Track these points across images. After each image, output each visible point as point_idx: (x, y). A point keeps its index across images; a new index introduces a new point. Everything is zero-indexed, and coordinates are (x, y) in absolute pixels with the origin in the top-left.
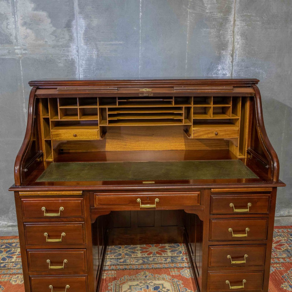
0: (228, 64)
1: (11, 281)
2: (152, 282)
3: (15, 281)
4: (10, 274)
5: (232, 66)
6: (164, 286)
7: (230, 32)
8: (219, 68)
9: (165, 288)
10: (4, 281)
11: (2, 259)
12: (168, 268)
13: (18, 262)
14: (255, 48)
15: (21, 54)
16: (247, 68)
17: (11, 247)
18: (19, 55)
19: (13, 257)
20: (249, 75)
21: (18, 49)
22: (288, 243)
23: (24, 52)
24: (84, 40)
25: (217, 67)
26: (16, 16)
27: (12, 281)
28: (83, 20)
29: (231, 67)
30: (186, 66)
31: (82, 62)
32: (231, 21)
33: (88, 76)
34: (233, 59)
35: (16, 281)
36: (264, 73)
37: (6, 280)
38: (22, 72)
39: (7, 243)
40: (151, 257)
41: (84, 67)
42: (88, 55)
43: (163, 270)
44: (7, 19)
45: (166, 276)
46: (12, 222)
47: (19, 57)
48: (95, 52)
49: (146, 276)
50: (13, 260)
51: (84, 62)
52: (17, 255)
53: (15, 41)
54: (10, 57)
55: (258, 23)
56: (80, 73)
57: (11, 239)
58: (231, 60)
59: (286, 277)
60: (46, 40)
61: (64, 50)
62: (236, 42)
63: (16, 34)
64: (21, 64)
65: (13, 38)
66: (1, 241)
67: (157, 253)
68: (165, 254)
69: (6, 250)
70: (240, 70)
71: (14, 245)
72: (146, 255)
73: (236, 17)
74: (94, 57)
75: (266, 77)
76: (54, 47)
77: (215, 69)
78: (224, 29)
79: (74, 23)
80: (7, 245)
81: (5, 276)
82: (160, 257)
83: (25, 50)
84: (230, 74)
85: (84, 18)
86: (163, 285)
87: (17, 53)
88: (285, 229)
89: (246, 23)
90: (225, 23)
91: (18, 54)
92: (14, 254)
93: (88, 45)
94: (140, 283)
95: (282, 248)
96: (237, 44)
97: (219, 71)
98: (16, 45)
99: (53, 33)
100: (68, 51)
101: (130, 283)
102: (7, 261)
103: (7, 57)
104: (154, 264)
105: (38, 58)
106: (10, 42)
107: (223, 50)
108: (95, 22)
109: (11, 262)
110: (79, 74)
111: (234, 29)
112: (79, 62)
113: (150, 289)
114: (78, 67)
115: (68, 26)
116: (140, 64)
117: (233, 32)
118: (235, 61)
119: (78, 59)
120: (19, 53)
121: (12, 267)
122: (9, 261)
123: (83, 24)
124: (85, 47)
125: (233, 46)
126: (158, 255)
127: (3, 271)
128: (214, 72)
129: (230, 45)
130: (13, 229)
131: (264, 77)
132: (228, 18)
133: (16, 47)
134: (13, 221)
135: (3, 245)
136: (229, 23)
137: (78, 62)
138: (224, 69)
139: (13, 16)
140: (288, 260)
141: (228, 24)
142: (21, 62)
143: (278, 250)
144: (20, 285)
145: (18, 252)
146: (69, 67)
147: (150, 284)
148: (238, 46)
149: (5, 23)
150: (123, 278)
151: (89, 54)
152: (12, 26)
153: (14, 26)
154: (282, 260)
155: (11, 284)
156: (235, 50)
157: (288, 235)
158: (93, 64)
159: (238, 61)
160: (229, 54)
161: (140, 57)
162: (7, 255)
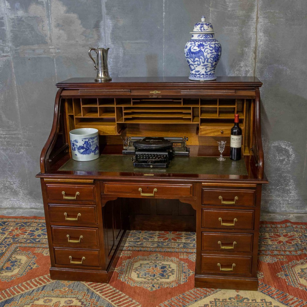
0: (251, 61)
1: (43, 253)
2: (161, 263)
3: (46, 253)
4: (43, 248)
5: (255, 63)
6: (171, 266)
7: (252, 29)
8: (242, 65)
9: (171, 268)
10: (37, 253)
11: (37, 236)
12: (178, 252)
14: (278, 45)
15: (55, 53)
16: (271, 64)
20: (273, 71)
21: (52, 48)
22: (301, 238)
23: (57, 51)
24: (111, 39)
25: (240, 64)
26: (50, 18)
28: (110, 21)
29: (254, 64)
31: (110, 60)
32: (253, 19)
33: (116, 72)
34: (256, 56)
36: (288, 70)
37: (39, 252)
38: (56, 70)
40: (166, 242)
41: (111, 64)
42: (115, 54)
43: (173, 254)
44: (43, 21)
45: (175, 259)
47: (53, 55)
48: (121, 50)
49: (157, 258)
50: (47, 237)
51: (111, 60)
53: (50, 41)
54: (45, 56)
55: (282, 19)
58: (254, 57)
59: (286, 267)
60: (77, 40)
62: (259, 39)
63: (50, 35)
64: (55, 62)
65: (47, 39)
66: (39, 220)
67: (173, 239)
68: (179, 241)
69: (42, 228)
70: (263, 66)
72: (162, 240)
73: (259, 14)
74: (121, 55)
75: (290, 74)
77: (238, 66)
78: (246, 27)
79: (102, 23)
80: (43, 224)
81: (39, 248)
82: (174, 242)
83: (58, 49)
84: (253, 70)
85: (111, 19)
86: (169, 265)
88: (304, 225)
89: (269, 20)
90: (248, 20)
91: (52, 53)
93: (115, 44)
94: (150, 262)
95: (293, 243)
96: (260, 41)
97: (241, 68)
98: (50, 45)
99: (83, 33)
101: (141, 262)
103: (42, 56)
104: (167, 248)
105: (70, 57)
106: (45, 43)
107: (246, 47)
108: (121, 22)
109: (44, 238)
111: (256, 26)
113: (158, 268)
115: (97, 26)
116: (164, 61)
117: (256, 29)
118: (258, 57)
120: (53, 52)
121: (45, 243)
122: (43, 237)
123: (111, 24)
124: (112, 46)
125: (256, 43)
126: (172, 241)
127: (38, 245)
128: (237, 68)
129: (253, 42)
131: (288, 74)
132: (251, 15)
133: (50, 47)
135: (40, 224)
136: (252, 20)
138: (246, 66)
139: (48, 19)
140: (293, 253)
141: (250, 21)
142: (55, 60)
143: (288, 244)
147: (159, 264)
148: (261, 43)
149: (40, 25)
150: (136, 257)
151: (116, 52)
152: (47, 27)
153: (48, 27)
154: (288, 253)
155: (43, 255)
156: (258, 47)
157: (304, 231)
158: (120, 62)
159: (261, 58)
160: (252, 51)
161: (164, 54)
162: (42, 232)
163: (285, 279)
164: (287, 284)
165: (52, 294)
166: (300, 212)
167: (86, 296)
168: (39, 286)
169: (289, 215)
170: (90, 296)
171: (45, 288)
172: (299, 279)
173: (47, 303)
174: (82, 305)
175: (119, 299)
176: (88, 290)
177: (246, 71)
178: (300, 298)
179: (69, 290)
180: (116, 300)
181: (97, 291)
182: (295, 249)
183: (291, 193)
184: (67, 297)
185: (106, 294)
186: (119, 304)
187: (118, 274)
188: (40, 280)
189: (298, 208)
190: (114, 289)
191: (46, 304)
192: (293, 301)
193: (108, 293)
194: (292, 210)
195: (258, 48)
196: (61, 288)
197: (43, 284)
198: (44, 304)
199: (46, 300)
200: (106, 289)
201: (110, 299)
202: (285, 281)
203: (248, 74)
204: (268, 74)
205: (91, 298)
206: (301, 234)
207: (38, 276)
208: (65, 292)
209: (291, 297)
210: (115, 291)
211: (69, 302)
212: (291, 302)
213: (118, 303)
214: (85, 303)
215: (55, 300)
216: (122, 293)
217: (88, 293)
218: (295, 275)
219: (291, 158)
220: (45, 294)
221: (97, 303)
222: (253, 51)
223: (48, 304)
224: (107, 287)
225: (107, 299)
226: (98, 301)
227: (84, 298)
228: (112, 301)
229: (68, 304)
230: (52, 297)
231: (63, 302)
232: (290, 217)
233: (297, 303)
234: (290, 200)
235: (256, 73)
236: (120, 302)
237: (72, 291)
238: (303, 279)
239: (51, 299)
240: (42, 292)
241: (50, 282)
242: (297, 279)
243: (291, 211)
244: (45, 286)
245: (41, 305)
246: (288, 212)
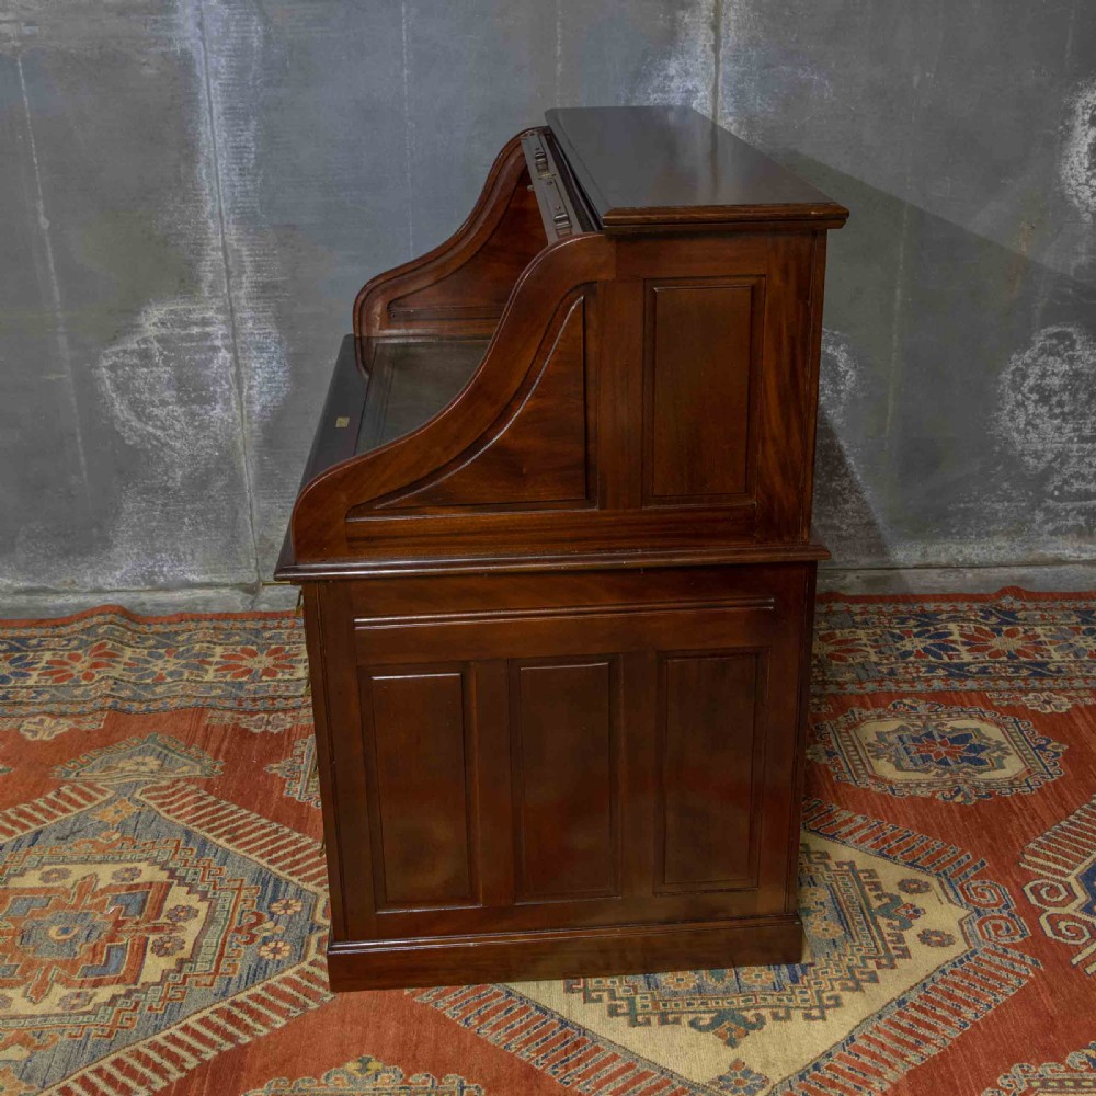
0: (703, 55)
1: (21, 730)
3: (32, 731)
4: (21, 716)
5: (717, 62)
8: (672, 71)
10: (2, 730)
13: (43, 686)
15: (21, 38)
16: (768, 66)
17: (25, 648)
18: (13, 42)
19: (30, 675)
20: (776, 90)
21: (8, 22)
23: (27, 31)
25: (664, 68)
27: (26, 730)
29: (713, 68)
30: (559, 66)
31: (218, 62)
33: (240, 105)
34: (718, 39)
35: (35, 733)
36: (827, 83)
37: (7, 728)
38: (26, 99)
39: (12, 638)
41: (223, 77)
42: (236, 38)
46: (29, 579)
47: (14, 48)
48: (256, 26)
50: (30, 682)
51: (223, 61)
52: (43, 668)
56: (212, 98)
57: (26, 627)
58: (713, 42)
59: (828, 729)
61: (156, 22)
64: (21, 72)
69: (10, 656)
70: (744, 74)
71: (34, 642)
74: (255, 45)
75: (835, 99)
76: (122, 12)
77: (658, 75)
80: (13, 643)
83: (30, 23)
84: (710, 88)
87: (6, 34)
88: (890, 605)
91: (9, 39)
92: (34, 666)
95: (851, 658)
97: (671, 81)
100: (170, 26)
102: (11, 684)
105: (73, 51)
107: (683, 7)
109: (22, 688)
110: (210, 103)
112: (206, 63)
114: (204, 79)
116: (405, 62)
118: (728, 42)
119: (203, 53)
120: (12, 35)
121: (25, 700)
122: (19, 685)
124: (225, 11)
130: (29, 601)
131: (828, 99)
134: (31, 576)
135: (2, 643)
137: (203, 61)
138: (687, 73)
140: (853, 688)
142: (20, 64)
143: (834, 663)
144: (47, 742)
145: (44, 661)
146: (175, 79)
151: (238, 32)
154: (833, 689)
155: (22, 738)
156: (724, 6)
157: (890, 622)
158: (254, 67)
159: (738, 45)
160: (705, 22)
161: (404, 39)
162: (12, 669)
163: (826, 765)
164: (834, 778)
165: (67, 853)
166: (879, 565)
167: (183, 854)
168: (19, 833)
169: (841, 574)
170: (196, 851)
171: (41, 838)
172: (870, 762)
173: (55, 879)
174: (171, 881)
175: (293, 854)
176: (188, 833)
177: (686, 92)
178: (875, 816)
179: (125, 839)
180: (285, 856)
181: (219, 836)
182: (858, 676)
183: (846, 501)
184: (120, 861)
185: (248, 843)
186: (294, 869)
187: (285, 781)
188: (21, 813)
189: (873, 551)
190: (275, 825)
191: (50, 885)
192: (852, 826)
193: (254, 841)
194: (853, 558)
195: (724, 10)
196: (95, 835)
197: (34, 827)
198: (44, 885)
199: (49, 873)
200: (247, 829)
201: (262, 856)
202: (828, 771)
203: (695, 102)
204: (761, 99)
205: (200, 855)
206: (879, 632)
207: (13, 804)
208: (112, 846)
209: (846, 815)
210: (276, 831)
211: (127, 875)
212: (844, 830)
213: (290, 866)
214: (181, 872)
215: (78, 872)
216: (301, 835)
217: (187, 842)
218: (859, 749)
219: (844, 384)
220: (42, 858)
221: (221, 869)
222: (709, 21)
223: (56, 884)
224: (252, 823)
225: (253, 856)
226: (225, 864)
227: (177, 856)
228: (271, 862)
229: (123, 880)
230: (67, 863)
231: (106, 875)
232: (848, 580)
233: (864, 832)
234: (845, 527)
235: (720, 97)
236: (297, 863)
237: (133, 842)
238: (884, 761)
239: (67, 870)
240: (35, 849)
241: (55, 820)
242: (865, 761)
243: (848, 562)
244: (39, 833)
245: (32, 890)
246: (840, 566)
